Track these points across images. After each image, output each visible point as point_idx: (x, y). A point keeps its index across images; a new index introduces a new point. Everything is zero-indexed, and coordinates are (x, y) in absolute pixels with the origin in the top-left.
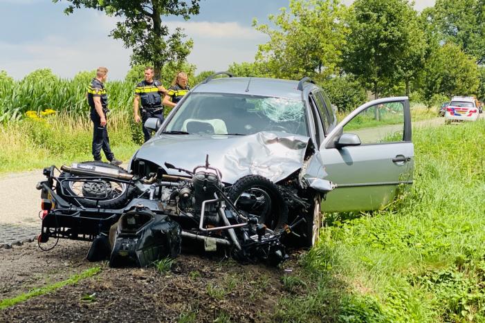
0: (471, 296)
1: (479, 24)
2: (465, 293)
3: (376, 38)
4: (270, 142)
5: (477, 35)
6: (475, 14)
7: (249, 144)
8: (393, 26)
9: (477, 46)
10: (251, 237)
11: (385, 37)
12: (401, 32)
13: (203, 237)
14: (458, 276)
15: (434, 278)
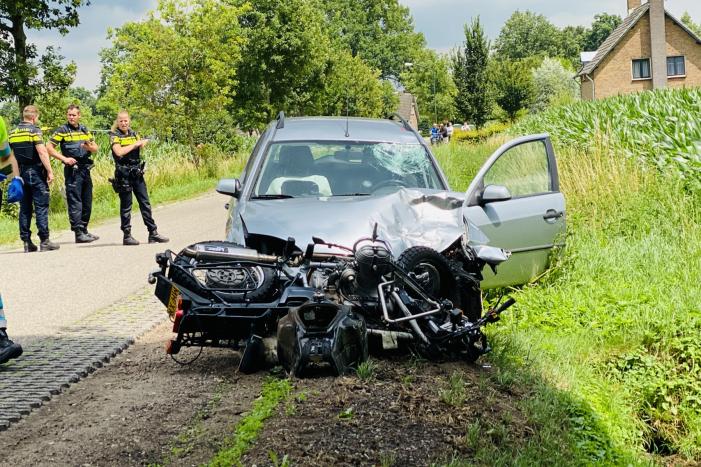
0: (671, 384)
1: (371, 22)
2: (661, 381)
3: (267, 49)
4: (416, 202)
5: (369, 39)
6: (363, 9)
7: (393, 206)
8: (288, 30)
9: (370, 54)
10: (442, 327)
11: (279, 46)
12: (300, 38)
13: (378, 331)
14: (648, 360)
15: (620, 365)
